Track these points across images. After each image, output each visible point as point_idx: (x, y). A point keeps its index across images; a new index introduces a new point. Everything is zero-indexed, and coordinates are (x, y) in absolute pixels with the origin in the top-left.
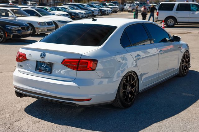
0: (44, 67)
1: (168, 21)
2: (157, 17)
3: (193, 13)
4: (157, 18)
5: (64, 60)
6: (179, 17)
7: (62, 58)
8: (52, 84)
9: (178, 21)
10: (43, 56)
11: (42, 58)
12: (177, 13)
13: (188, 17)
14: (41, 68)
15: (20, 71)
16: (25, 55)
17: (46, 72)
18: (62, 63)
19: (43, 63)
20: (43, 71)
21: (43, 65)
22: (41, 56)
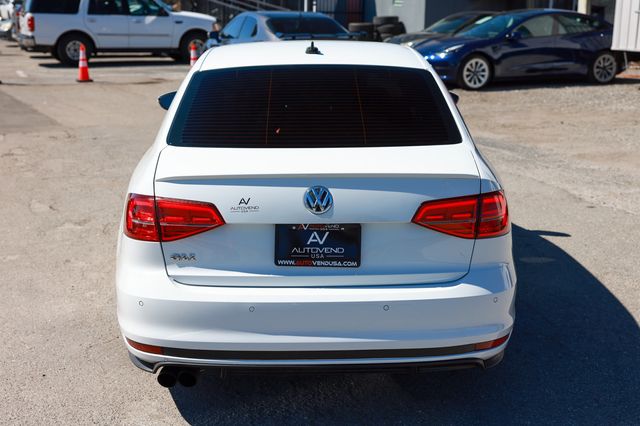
0: (321, 247)
1: (68, 46)
2: (30, 34)
3: (138, 22)
4: (33, 37)
5: (425, 204)
6: (100, 34)
7: (414, 200)
8: (386, 306)
9: (98, 46)
10: (322, 200)
11: (318, 209)
12: (92, 21)
13: (126, 32)
14: (302, 250)
15: (176, 279)
16: (212, 206)
17: (335, 263)
18: (414, 220)
19: (313, 231)
20: (319, 263)
21: (315, 238)
22: (311, 201)
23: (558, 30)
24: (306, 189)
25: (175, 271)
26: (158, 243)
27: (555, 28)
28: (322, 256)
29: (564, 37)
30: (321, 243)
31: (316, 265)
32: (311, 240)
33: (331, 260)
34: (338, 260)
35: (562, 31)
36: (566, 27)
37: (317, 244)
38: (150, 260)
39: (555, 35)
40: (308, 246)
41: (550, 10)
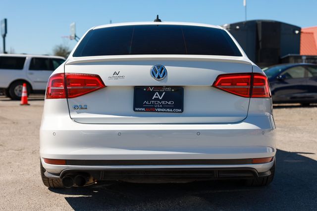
1: (16, 88)
6: (35, 82)
9: (33, 88)
11: (159, 77)
14: (149, 102)
15: (75, 120)
16: (98, 77)
17: (168, 110)
18: (214, 85)
19: (156, 92)
20: (159, 110)
21: (157, 95)
22: (154, 73)
23: (308, 75)
24: (152, 66)
25: (75, 115)
26: (66, 99)
27: (306, 74)
28: (161, 106)
29: (311, 79)
30: (161, 98)
31: (158, 111)
32: (154, 97)
33: (166, 108)
34: (170, 108)
35: (310, 75)
36: (312, 73)
37: (158, 99)
38: (61, 110)
39: (306, 77)
40: (153, 100)
41: (304, 63)
